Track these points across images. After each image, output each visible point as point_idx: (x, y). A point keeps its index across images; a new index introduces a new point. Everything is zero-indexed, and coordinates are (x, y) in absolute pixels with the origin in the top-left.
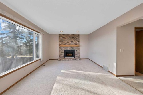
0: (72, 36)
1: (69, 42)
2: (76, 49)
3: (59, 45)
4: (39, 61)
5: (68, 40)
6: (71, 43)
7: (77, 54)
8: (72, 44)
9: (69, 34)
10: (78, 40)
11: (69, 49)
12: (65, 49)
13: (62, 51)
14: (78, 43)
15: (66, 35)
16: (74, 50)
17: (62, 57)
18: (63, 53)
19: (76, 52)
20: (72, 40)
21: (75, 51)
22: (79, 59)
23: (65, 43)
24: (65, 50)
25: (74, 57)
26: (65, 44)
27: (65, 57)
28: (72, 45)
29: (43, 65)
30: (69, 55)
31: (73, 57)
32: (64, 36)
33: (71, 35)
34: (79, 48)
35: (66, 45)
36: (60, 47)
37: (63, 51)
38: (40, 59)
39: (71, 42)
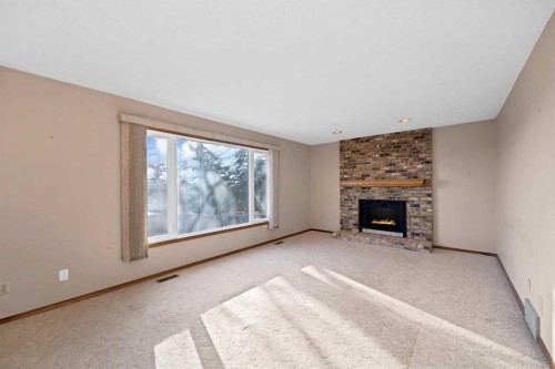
0: (394, 141)
1: (378, 169)
2: (410, 196)
3: (341, 179)
4: (265, 226)
5: (375, 159)
6: (388, 171)
7: (418, 220)
8: (393, 174)
9: (378, 136)
10: (421, 156)
11: (378, 195)
12: (363, 198)
13: (350, 204)
14: (422, 170)
15: (368, 141)
16: (404, 203)
17: (351, 227)
18: (356, 212)
19: (416, 213)
20: (393, 158)
21: (408, 205)
22: (420, 246)
23: (361, 173)
24: (361, 201)
25: (405, 236)
26: (363, 177)
27: (364, 230)
28: (395, 178)
29: (278, 241)
30: (383, 223)
31: (401, 235)
32: (358, 146)
33: (388, 138)
34: (430, 195)
35: (367, 179)
36: (345, 189)
37: (356, 206)
38: (267, 223)
39: (388, 168)
